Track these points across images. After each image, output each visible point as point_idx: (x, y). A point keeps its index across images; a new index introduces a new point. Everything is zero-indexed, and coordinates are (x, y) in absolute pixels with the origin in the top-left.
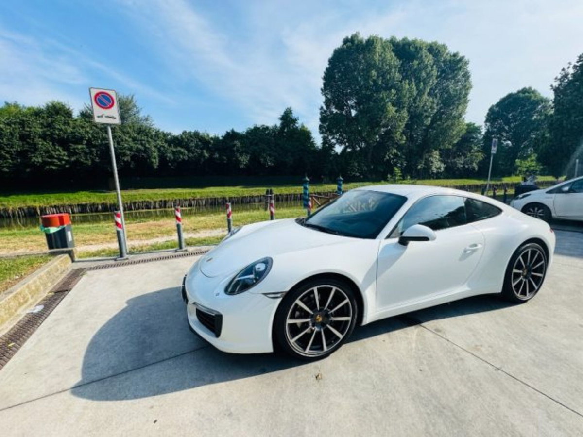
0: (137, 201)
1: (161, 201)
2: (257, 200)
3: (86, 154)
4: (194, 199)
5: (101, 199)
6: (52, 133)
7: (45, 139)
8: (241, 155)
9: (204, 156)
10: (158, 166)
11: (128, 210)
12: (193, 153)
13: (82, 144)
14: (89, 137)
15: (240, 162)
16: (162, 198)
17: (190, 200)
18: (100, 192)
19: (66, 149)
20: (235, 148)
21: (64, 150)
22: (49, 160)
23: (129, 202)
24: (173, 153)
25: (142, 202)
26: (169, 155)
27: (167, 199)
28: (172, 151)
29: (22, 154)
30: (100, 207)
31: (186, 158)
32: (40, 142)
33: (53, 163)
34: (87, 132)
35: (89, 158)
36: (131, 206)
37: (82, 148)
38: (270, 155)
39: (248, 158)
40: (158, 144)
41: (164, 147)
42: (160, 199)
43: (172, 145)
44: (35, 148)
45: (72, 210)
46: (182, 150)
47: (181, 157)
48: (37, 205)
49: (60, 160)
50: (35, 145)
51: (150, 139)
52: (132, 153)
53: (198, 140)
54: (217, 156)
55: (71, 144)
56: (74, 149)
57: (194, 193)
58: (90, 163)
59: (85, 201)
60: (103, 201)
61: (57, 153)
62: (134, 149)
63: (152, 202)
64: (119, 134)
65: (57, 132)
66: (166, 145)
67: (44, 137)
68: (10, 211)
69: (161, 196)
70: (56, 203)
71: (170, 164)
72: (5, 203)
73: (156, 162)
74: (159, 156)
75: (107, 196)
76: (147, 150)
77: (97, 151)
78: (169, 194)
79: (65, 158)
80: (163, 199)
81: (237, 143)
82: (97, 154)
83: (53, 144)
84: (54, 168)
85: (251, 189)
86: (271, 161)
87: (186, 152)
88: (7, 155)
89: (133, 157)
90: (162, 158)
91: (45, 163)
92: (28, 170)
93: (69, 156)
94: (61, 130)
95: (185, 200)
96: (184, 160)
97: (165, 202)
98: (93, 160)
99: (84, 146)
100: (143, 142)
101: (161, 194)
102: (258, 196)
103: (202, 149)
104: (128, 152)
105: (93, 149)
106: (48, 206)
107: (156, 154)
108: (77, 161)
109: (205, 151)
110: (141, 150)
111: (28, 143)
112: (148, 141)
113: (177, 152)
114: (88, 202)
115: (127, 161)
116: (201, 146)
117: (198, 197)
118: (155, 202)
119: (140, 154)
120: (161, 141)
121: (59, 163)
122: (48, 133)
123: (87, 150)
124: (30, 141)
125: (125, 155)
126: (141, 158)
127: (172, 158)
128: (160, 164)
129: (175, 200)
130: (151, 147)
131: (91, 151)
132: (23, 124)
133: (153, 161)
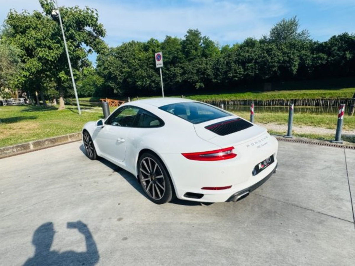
0: (275, 99)
1: (292, 100)
3: (252, 68)
4: (322, 100)
5: (255, 97)
6: (239, 59)
7: (235, 63)
9: (346, 58)
10: (296, 72)
11: (268, 105)
12: (333, 56)
13: (252, 63)
14: (256, 58)
16: (294, 97)
17: (318, 100)
18: (256, 93)
21: (243, 68)
22: (235, 75)
24: (313, 59)
25: (278, 100)
26: (309, 62)
27: (297, 98)
28: (313, 57)
29: (226, 73)
31: (324, 62)
32: (233, 64)
33: (236, 77)
34: (256, 55)
35: (253, 71)
36: (270, 102)
40: (302, 54)
41: (306, 55)
42: (292, 98)
43: (315, 52)
44: (230, 69)
45: (240, 103)
46: (322, 55)
47: (320, 61)
48: (226, 99)
49: (240, 74)
50: (231, 67)
51: (296, 51)
52: (279, 64)
53: (343, 42)
55: (246, 64)
56: (247, 67)
57: (325, 94)
58: (253, 74)
59: (246, 98)
60: (255, 99)
61: (240, 70)
62: (281, 61)
63: (285, 100)
64: (274, 52)
65: (241, 58)
66: (309, 54)
68: (217, 102)
69: (294, 96)
70: (234, 99)
71: (309, 69)
72: (216, 98)
73: (295, 69)
74: (299, 64)
75: (259, 95)
76: (291, 60)
77: (258, 66)
78: (301, 95)
79: (242, 73)
80: (294, 99)
82: (258, 68)
83: (239, 66)
84: (237, 79)
87: (325, 57)
88: (220, 74)
89: (280, 68)
90: (302, 65)
92: (227, 81)
93: (244, 71)
94: (243, 56)
95: (314, 100)
96: (322, 64)
98: (255, 72)
99: (253, 64)
100: (290, 54)
101: (295, 95)
103: (344, 51)
104: (276, 64)
105: (257, 65)
106: (230, 100)
107: (296, 63)
108: (247, 74)
109: (347, 53)
110: (286, 61)
112: (294, 53)
113: (316, 58)
114: (248, 99)
115: (275, 71)
116: (345, 48)
117: (328, 97)
118: (288, 101)
119: (285, 65)
120: (306, 50)
121: (239, 76)
122: (237, 59)
123: (253, 66)
124: (229, 65)
125: (274, 66)
126: (285, 68)
127: (311, 63)
128: (298, 70)
129: (305, 100)
130: (295, 57)
131: (256, 67)
132: (229, 56)
133: (293, 68)
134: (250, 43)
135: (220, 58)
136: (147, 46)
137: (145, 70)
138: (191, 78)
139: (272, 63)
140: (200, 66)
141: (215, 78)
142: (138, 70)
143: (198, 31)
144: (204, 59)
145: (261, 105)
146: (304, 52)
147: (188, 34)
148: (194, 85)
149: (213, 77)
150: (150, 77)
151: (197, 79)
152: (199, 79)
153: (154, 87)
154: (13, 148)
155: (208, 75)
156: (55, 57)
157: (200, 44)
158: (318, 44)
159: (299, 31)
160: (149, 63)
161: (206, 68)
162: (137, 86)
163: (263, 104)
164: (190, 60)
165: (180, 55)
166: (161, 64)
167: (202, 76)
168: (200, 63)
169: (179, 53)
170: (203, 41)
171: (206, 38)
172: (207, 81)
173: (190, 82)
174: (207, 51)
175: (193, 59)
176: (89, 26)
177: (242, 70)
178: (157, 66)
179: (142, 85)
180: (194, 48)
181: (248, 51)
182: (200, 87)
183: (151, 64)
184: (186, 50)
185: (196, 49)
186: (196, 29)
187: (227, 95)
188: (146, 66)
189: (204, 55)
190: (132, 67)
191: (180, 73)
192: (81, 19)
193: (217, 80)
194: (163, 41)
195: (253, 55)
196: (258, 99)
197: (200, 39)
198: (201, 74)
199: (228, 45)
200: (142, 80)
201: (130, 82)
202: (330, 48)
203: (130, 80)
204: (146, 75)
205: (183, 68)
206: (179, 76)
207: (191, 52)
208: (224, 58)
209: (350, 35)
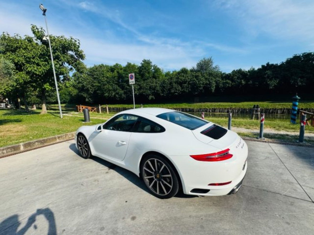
0: (202, 108)
1: (213, 109)
2: (279, 112)
3: (187, 87)
4: (230, 109)
5: (189, 106)
7: (175, 83)
8: (271, 80)
9: (242, 83)
10: (214, 91)
11: (198, 112)
12: (235, 82)
14: (189, 81)
15: (268, 85)
17: (228, 109)
18: (190, 103)
19: (181, 86)
20: (266, 76)
21: (180, 87)
22: (175, 91)
23: (199, 108)
24: (223, 83)
25: (204, 109)
26: (221, 85)
27: (216, 108)
28: (223, 82)
29: (169, 90)
30: (188, 110)
31: (230, 86)
32: (174, 84)
34: (189, 79)
35: (187, 89)
36: (199, 110)
37: (186, 85)
38: (302, 77)
39: (278, 81)
41: (219, 81)
42: (213, 108)
43: (224, 79)
44: (172, 87)
46: (228, 81)
47: (227, 85)
50: (173, 85)
51: (213, 78)
52: (204, 86)
53: (240, 74)
54: (251, 82)
55: (183, 84)
56: (184, 86)
57: (232, 105)
58: (187, 91)
60: (189, 108)
62: (205, 84)
63: (208, 109)
64: (200, 78)
66: (220, 80)
67: (176, 82)
71: (221, 89)
73: (213, 89)
74: (216, 86)
75: (191, 105)
76: (210, 83)
78: (218, 105)
79: (180, 90)
80: (214, 108)
81: (269, 72)
82: (190, 87)
83: (178, 85)
84: (176, 94)
85: (275, 104)
86: (301, 82)
87: (230, 82)
88: (166, 90)
89: (204, 87)
90: (217, 86)
91: (175, 92)
92: (170, 95)
93: (182, 89)
94: (180, 79)
95: (225, 109)
96: (229, 86)
97: (215, 109)
98: (189, 90)
100: (209, 80)
101: (214, 105)
102: (281, 109)
103: (241, 79)
104: (202, 85)
107: (214, 85)
108: (184, 91)
109: (242, 81)
110: (208, 84)
111: (171, 85)
112: (212, 79)
113: (225, 82)
114: (185, 107)
115: (201, 89)
116: (241, 78)
117: (234, 107)
118: (210, 109)
119: (207, 86)
120: (219, 78)
121: (178, 92)
122: (177, 81)
123: (187, 86)
124: (172, 85)
125: (200, 87)
126: (207, 88)
127: (222, 86)
128: (215, 89)
129: (220, 109)
130: (213, 82)
131: (189, 86)
132: (171, 79)
133: (212, 88)
134: (184, 71)
135: (166, 79)
136: (113, 68)
137: (111, 85)
138: (145, 92)
139: (199, 84)
140: (152, 84)
141: (162, 93)
142: (106, 85)
143: (150, 61)
144: (154, 80)
145: (194, 112)
146: (218, 79)
147: (143, 63)
148: (147, 97)
149: (161, 92)
150: (114, 90)
151: (150, 93)
152: (151, 93)
153: (118, 98)
154: (3, 150)
155: (157, 91)
156: (43, 72)
157: (151, 70)
158: (226, 74)
159: (214, 66)
160: (114, 80)
161: (156, 86)
162: (105, 96)
163: (195, 111)
164: (144, 80)
165: (137, 76)
166: (133, 82)
167: (153, 91)
168: (152, 82)
169: (137, 75)
170: (153, 67)
171: (156, 66)
172: (156, 94)
173: (144, 94)
174: (156, 74)
175: (146, 79)
176: (72, 51)
177: (180, 88)
178: (130, 83)
179: (108, 96)
180: (147, 72)
181: (183, 76)
182: (152, 99)
183: (116, 81)
184: (142, 73)
185: (149, 73)
186: (148, 60)
187: (170, 105)
188: (112, 82)
189: (154, 77)
190: (101, 83)
191: (137, 89)
192: (66, 45)
193: (163, 94)
194: (125, 66)
195: (187, 79)
196: (191, 108)
197: (152, 66)
198: (152, 90)
199: (170, 71)
200: (108, 92)
201: (99, 93)
202: (233, 77)
203: (99, 92)
204: (112, 89)
205: (139, 85)
206: (137, 90)
207: (145, 74)
208: (168, 80)
209: (243, 70)
